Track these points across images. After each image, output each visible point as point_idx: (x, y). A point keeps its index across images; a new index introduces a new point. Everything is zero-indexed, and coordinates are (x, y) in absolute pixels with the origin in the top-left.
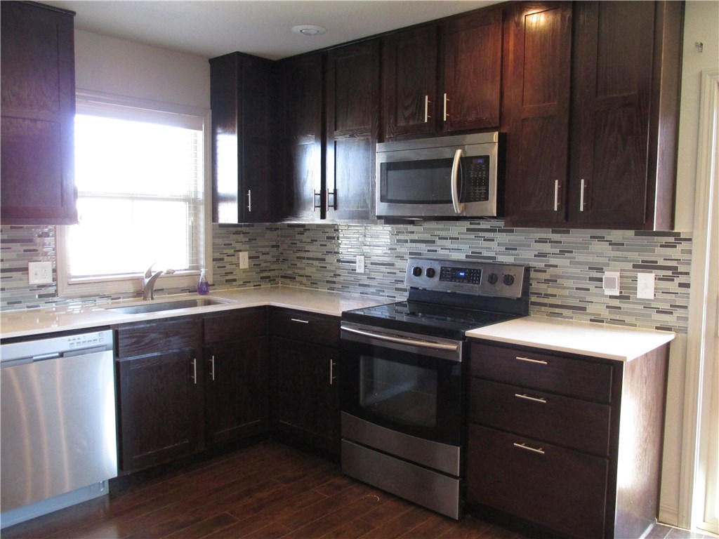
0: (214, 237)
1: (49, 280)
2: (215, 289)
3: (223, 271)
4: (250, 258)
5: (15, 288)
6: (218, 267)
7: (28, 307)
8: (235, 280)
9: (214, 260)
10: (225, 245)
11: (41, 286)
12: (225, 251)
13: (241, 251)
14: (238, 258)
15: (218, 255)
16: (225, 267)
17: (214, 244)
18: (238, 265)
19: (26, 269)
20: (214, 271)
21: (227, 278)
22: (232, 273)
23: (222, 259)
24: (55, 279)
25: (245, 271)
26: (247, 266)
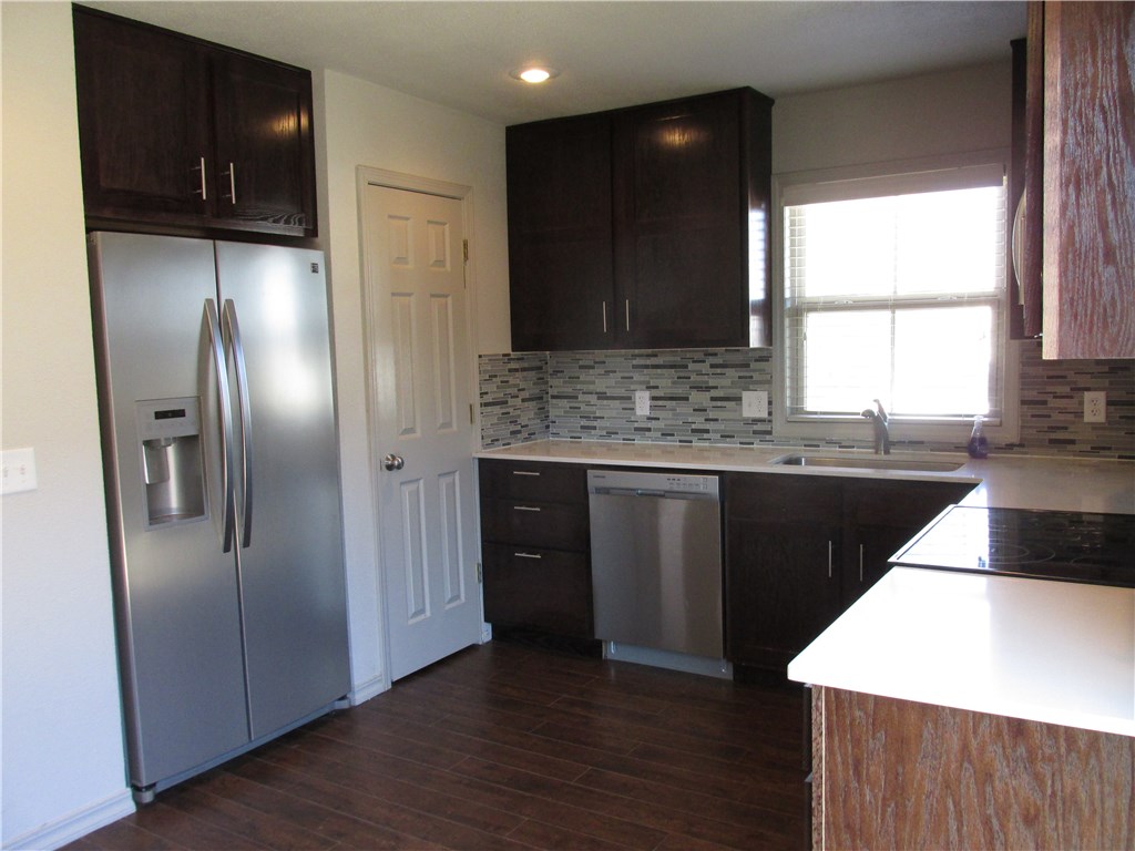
0: (1024, 364)
1: (764, 415)
2: (1026, 453)
3: (1045, 423)
4: (1109, 403)
5: (730, 420)
6: (1033, 416)
7: (741, 443)
8: (1072, 442)
9: (1023, 402)
10: (1049, 377)
11: (756, 421)
12: (1050, 389)
13: (1088, 389)
14: (1081, 403)
15: (1032, 395)
16: (1049, 416)
17: (1023, 376)
18: (1080, 414)
19: (740, 399)
20: (1023, 421)
21: (1054, 436)
22: (1066, 428)
23: (1045, 403)
24: (770, 414)
25: (1095, 426)
26: (1101, 418)
